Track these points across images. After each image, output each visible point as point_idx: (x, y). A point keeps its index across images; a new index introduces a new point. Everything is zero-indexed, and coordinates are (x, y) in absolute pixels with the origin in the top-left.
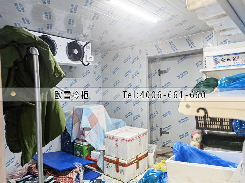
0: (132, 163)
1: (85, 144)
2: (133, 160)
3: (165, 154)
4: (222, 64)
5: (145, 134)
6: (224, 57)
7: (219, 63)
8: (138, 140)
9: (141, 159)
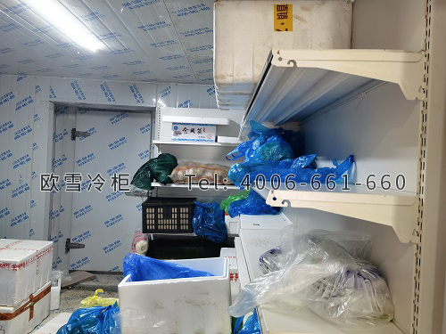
0: (22, 310)
2: (24, 303)
3: (76, 284)
4: (183, 136)
5: (47, 250)
6: (187, 126)
7: (180, 134)
8: (35, 263)
9: (38, 299)
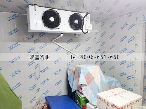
1: (82, 96)
